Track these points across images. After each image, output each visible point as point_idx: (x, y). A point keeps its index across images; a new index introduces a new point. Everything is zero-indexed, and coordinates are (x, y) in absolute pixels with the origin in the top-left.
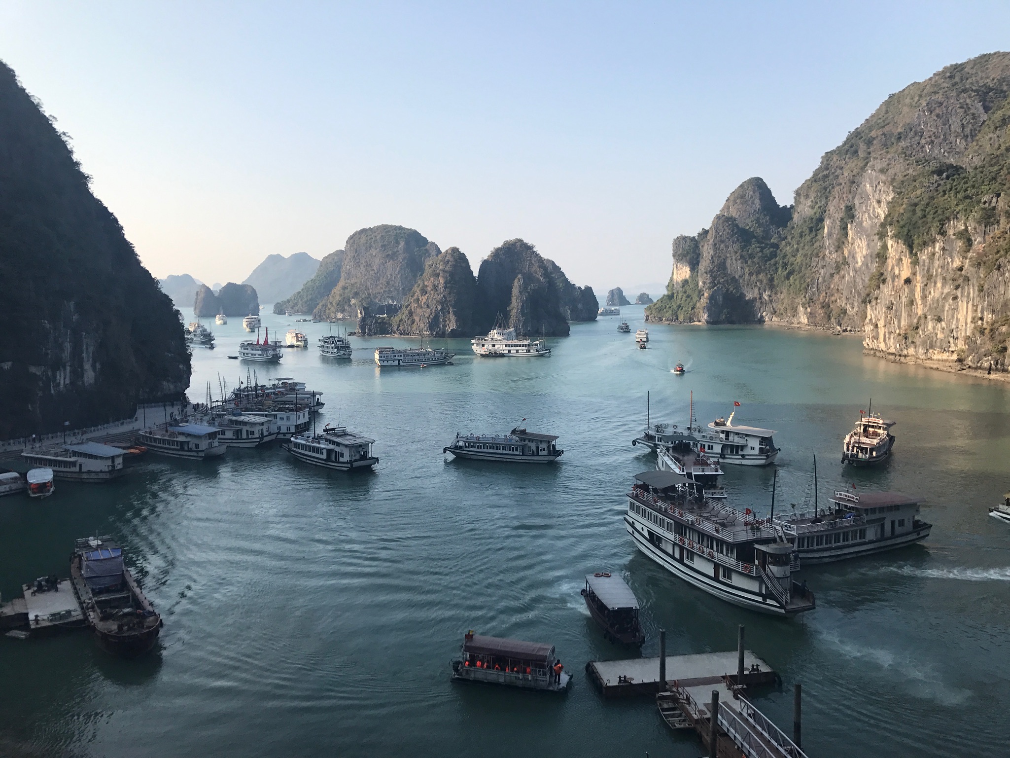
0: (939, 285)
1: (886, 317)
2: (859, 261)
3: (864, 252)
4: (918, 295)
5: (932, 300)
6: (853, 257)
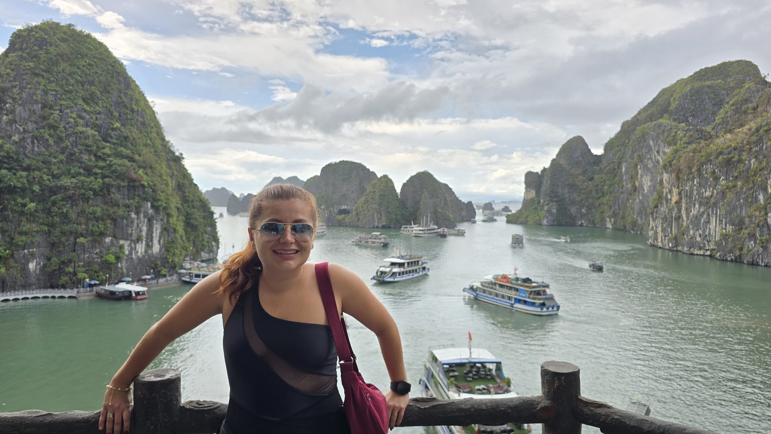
0: (697, 206)
1: (662, 226)
2: (646, 189)
3: (649, 184)
4: (683, 212)
5: (693, 216)
6: (642, 186)
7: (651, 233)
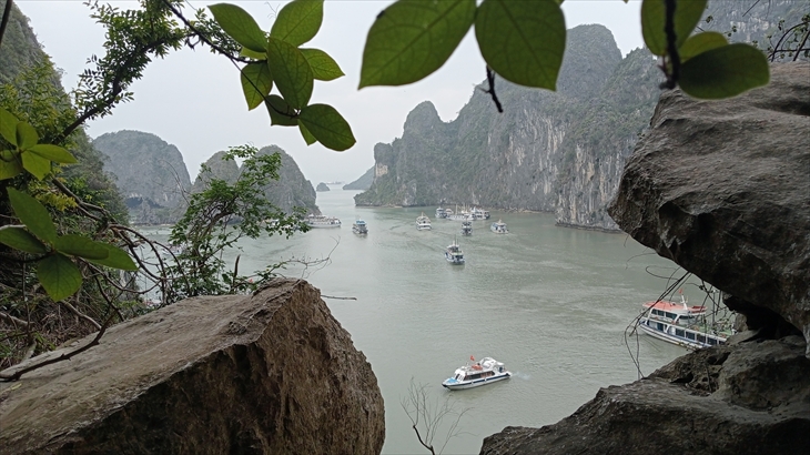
1: (577, 203)
6: (514, 158)
7: (560, 210)
